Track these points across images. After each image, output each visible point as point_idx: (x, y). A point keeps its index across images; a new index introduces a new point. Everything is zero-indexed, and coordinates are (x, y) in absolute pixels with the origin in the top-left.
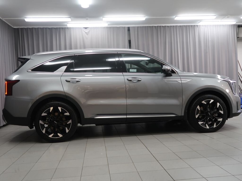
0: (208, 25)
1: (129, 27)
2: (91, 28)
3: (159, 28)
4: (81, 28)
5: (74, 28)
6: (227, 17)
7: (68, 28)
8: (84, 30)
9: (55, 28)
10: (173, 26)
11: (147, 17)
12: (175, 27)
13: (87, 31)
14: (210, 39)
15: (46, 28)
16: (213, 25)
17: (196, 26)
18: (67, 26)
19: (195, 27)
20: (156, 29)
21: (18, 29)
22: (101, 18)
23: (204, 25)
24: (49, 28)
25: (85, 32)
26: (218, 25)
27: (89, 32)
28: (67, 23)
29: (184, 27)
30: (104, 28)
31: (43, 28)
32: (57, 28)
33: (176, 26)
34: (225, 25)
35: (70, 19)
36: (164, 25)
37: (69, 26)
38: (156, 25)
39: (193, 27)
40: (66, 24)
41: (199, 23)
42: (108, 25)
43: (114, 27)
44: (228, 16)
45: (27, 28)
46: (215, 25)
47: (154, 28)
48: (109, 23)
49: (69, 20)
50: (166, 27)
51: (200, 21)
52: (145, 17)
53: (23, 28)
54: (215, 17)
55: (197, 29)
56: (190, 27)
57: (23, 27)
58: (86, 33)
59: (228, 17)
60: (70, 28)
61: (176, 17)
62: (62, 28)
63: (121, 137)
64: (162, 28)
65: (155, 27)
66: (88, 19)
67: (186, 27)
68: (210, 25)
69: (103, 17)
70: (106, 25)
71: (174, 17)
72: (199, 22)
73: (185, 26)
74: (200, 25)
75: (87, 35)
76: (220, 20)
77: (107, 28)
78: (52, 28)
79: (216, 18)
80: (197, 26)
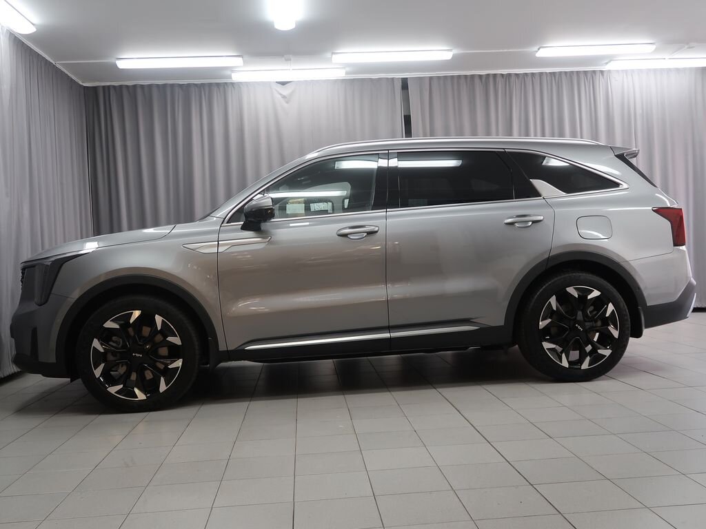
0: (633, 71)
1: (407, 78)
2: (299, 82)
3: (491, 79)
4: (269, 83)
5: (249, 83)
6: (686, 47)
7: (233, 84)
8: (280, 88)
9: (196, 85)
10: (533, 74)
11: (456, 51)
12: (537, 77)
13: (286, 91)
14: (639, 111)
15: (172, 85)
16: (649, 70)
17: (598, 74)
18: (230, 78)
19: (595, 74)
20: (482, 82)
21: (95, 89)
22: (328, 55)
23: (623, 71)
24: (181, 86)
25: (281, 94)
26: (662, 70)
27: (291, 94)
28: (233, 71)
29: (563, 76)
30: (336, 81)
31: (165, 85)
32: (203, 85)
33: (541, 74)
34: (685, 69)
35: (241, 59)
36: (505, 72)
37: (236, 77)
38: (483, 73)
39: (589, 76)
40: (228, 73)
41: (607, 63)
42: (347, 73)
43: (363, 80)
44: (692, 44)
45: (121, 86)
46: (655, 70)
47: (477, 81)
48: (348, 69)
49: (238, 61)
50: (513, 78)
51: (610, 58)
52: (451, 50)
53: (109, 87)
54: (654, 47)
55: (600, 83)
56: (582, 76)
57: (108, 84)
58: (284, 97)
59: (689, 48)
60: (239, 84)
61: (541, 50)
62: (218, 85)
63: (392, 393)
64: (499, 79)
65: (480, 76)
66: (290, 60)
67: (568, 75)
68: (640, 71)
69: (333, 53)
70: (341, 74)
71: (535, 49)
72: (607, 61)
73: (566, 73)
74: (609, 71)
75: (287, 103)
76: (667, 56)
77: (343, 80)
78: (189, 85)
79: (656, 50)
80: (602, 72)
